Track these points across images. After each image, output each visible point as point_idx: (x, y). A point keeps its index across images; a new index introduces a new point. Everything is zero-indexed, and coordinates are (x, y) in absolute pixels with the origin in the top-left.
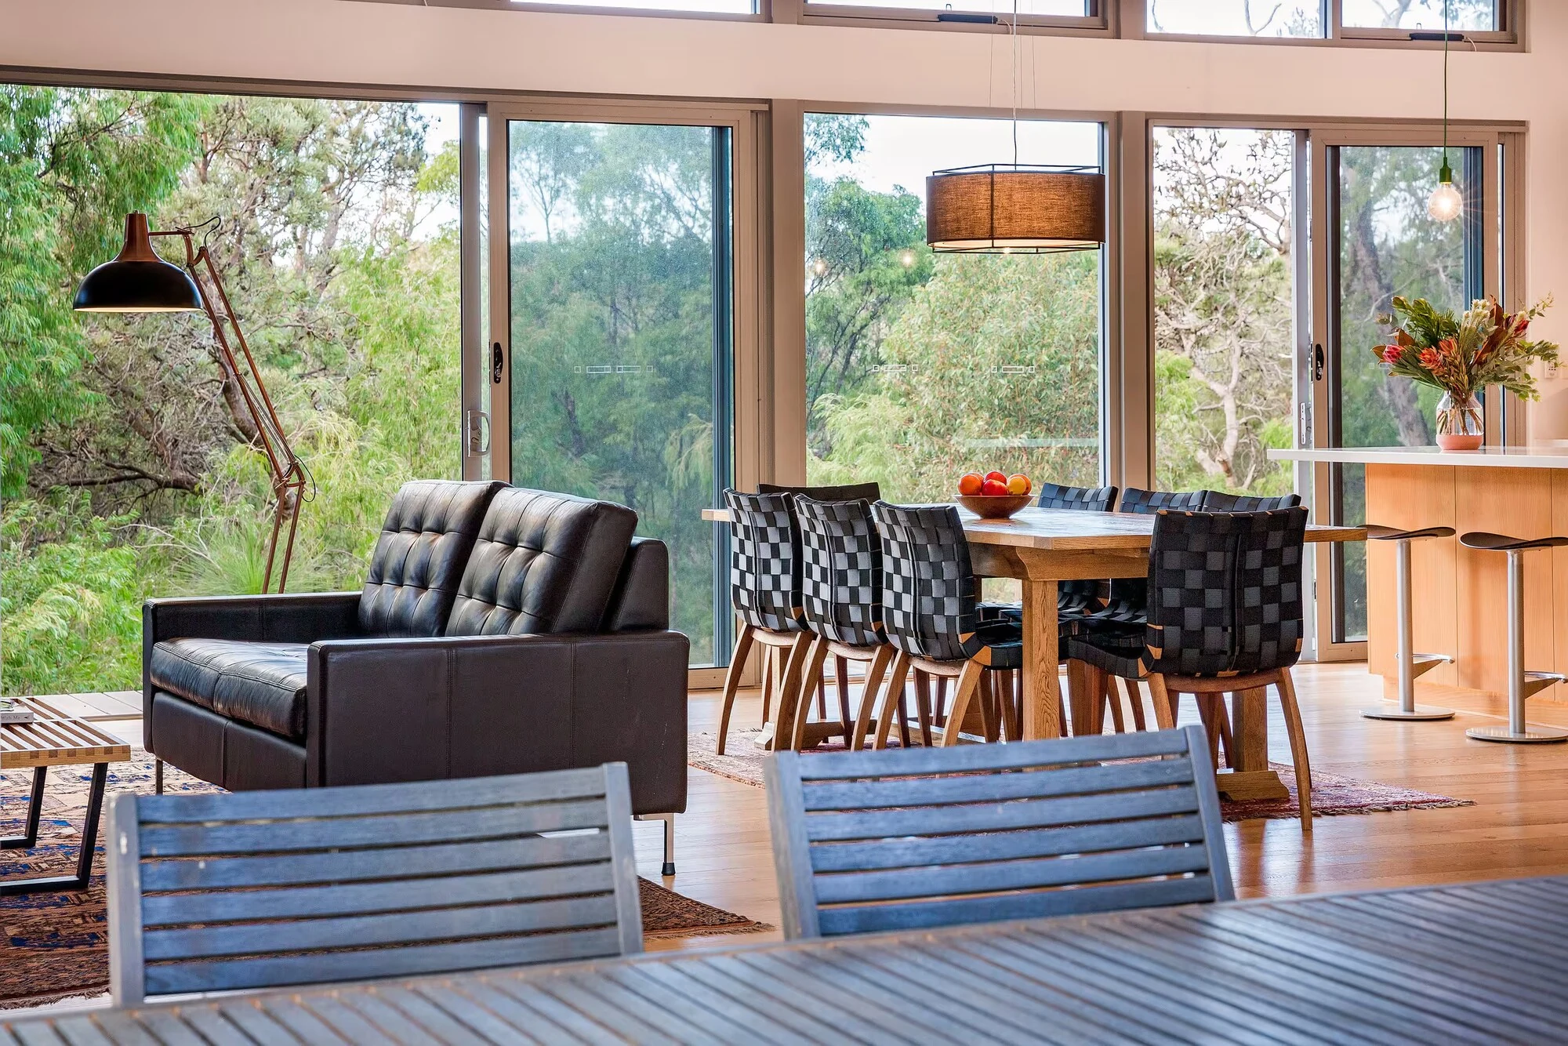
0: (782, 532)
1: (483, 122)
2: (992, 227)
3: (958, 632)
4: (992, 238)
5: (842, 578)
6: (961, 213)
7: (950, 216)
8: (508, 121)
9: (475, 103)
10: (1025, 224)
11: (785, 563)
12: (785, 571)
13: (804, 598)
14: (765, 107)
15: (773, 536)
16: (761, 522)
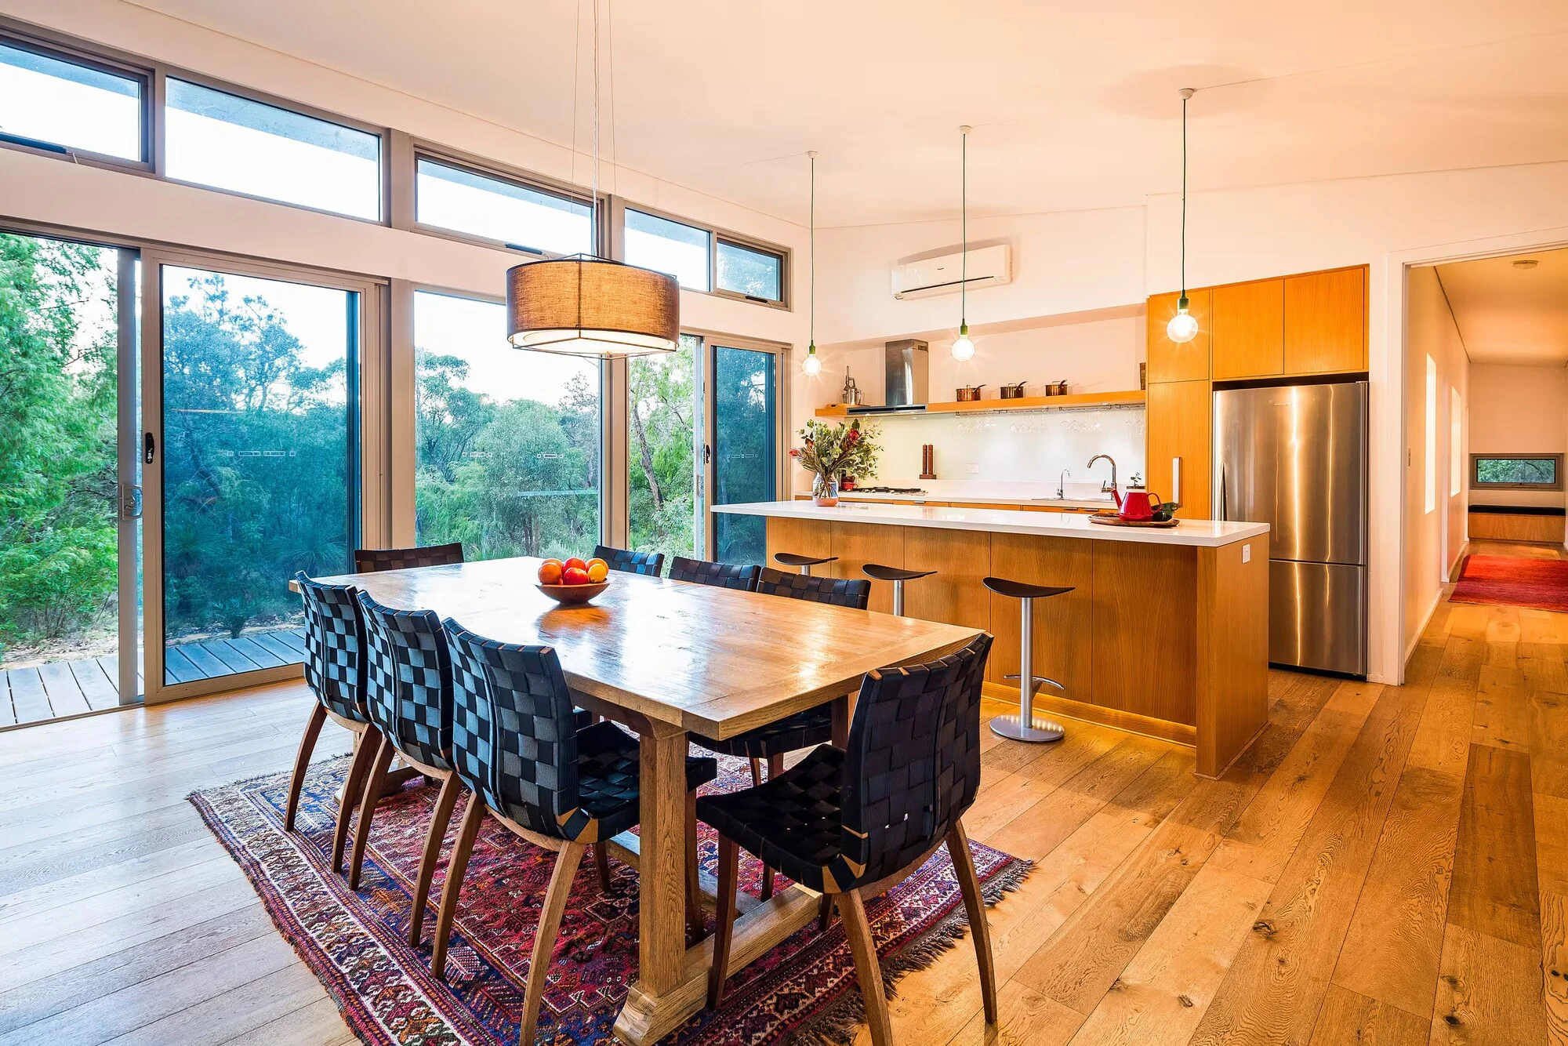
0: (348, 625)
1: (138, 265)
2: (579, 317)
3: (556, 811)
4: (580, 328)
5: (406, 693)
6: (545, 302)
7: (533, 305)
8: (161, 265)
9: (131, 249)
10: (614, 316)
11: (351, 655)
12: (351, 664)
13: (368, 698)
14: (386, 283)
15: (339, 627)
16: (328, 613)
